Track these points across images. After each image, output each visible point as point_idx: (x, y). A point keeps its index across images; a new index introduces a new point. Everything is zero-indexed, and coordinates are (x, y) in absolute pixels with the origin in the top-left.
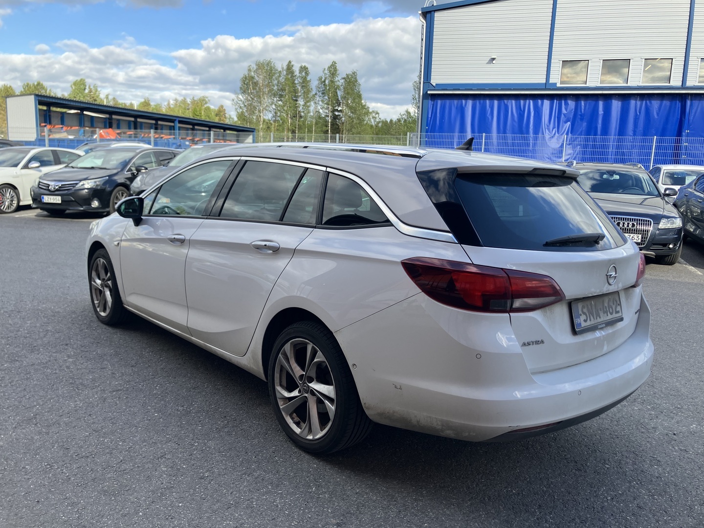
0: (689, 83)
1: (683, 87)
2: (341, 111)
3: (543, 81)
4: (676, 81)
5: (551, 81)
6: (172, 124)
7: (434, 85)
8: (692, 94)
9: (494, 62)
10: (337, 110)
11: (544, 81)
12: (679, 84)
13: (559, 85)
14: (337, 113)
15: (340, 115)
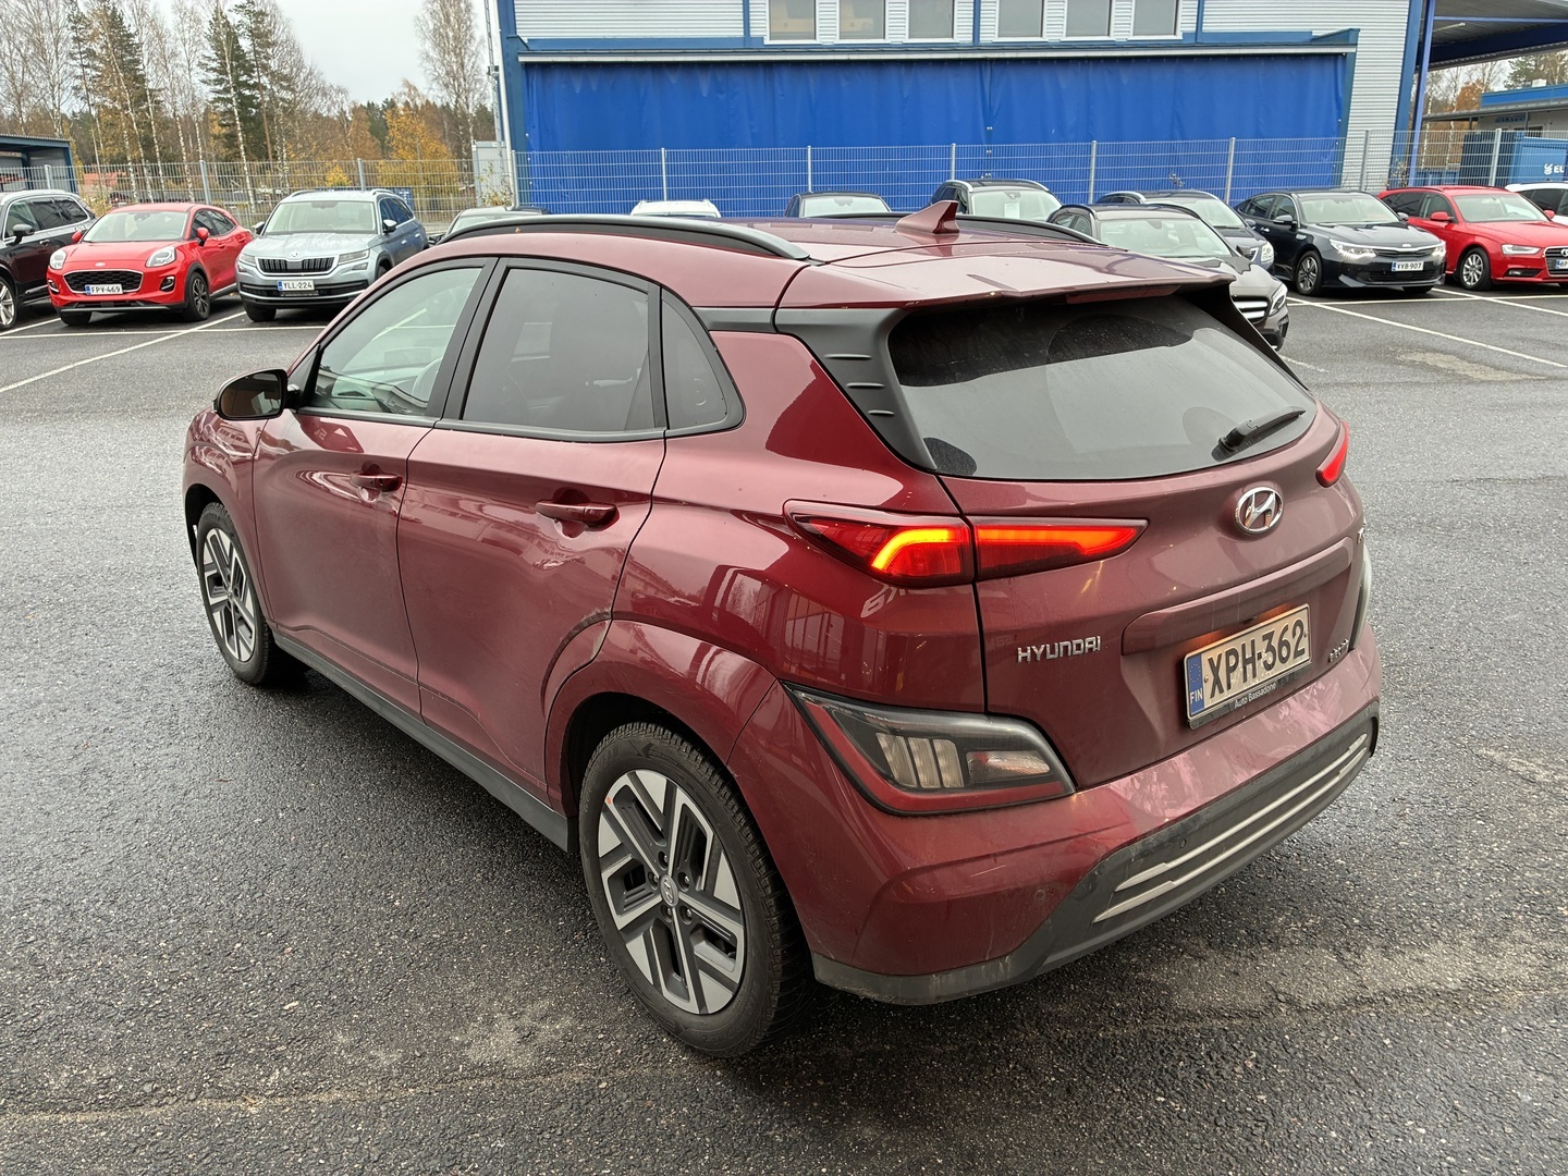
0: (984, 39)
1: (976, 45)
2: (257, 86)
4: (963, 35)
5: (753, 33)
7: (526, 42)
8: (992, 60)
10: (246, 85)
11: (740, 33)
12: (968, 39)
13: (767, 42)
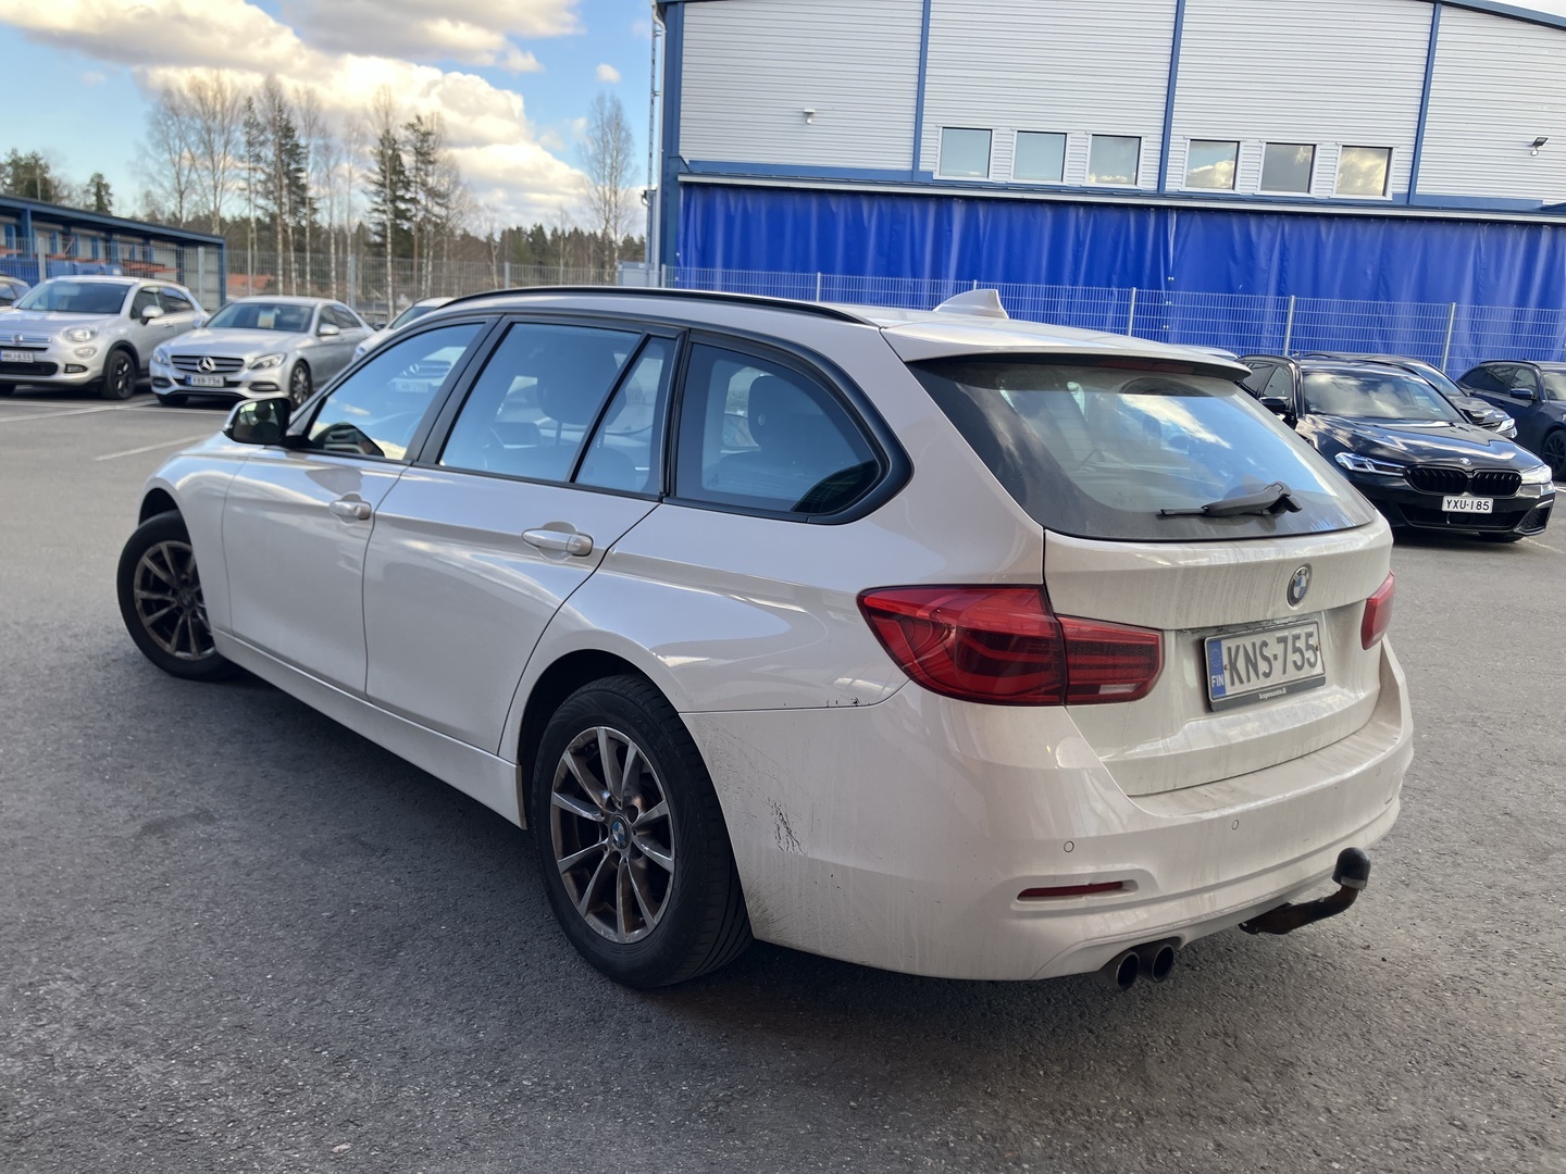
0: (1170, 187)
1: (1161, 193)
2: (413, 201)
3: (907, 167)
4: (1147, 182)
5: (922, 168)
6: (13, 221)
7: (687, 163)
8: (1178, 208)
9: (809, 121)
10: (402, 199)
11: (909, 167)
12: (1153, 187)
13: (936, 176)
14: (402, 206)
15: (408, 210)
